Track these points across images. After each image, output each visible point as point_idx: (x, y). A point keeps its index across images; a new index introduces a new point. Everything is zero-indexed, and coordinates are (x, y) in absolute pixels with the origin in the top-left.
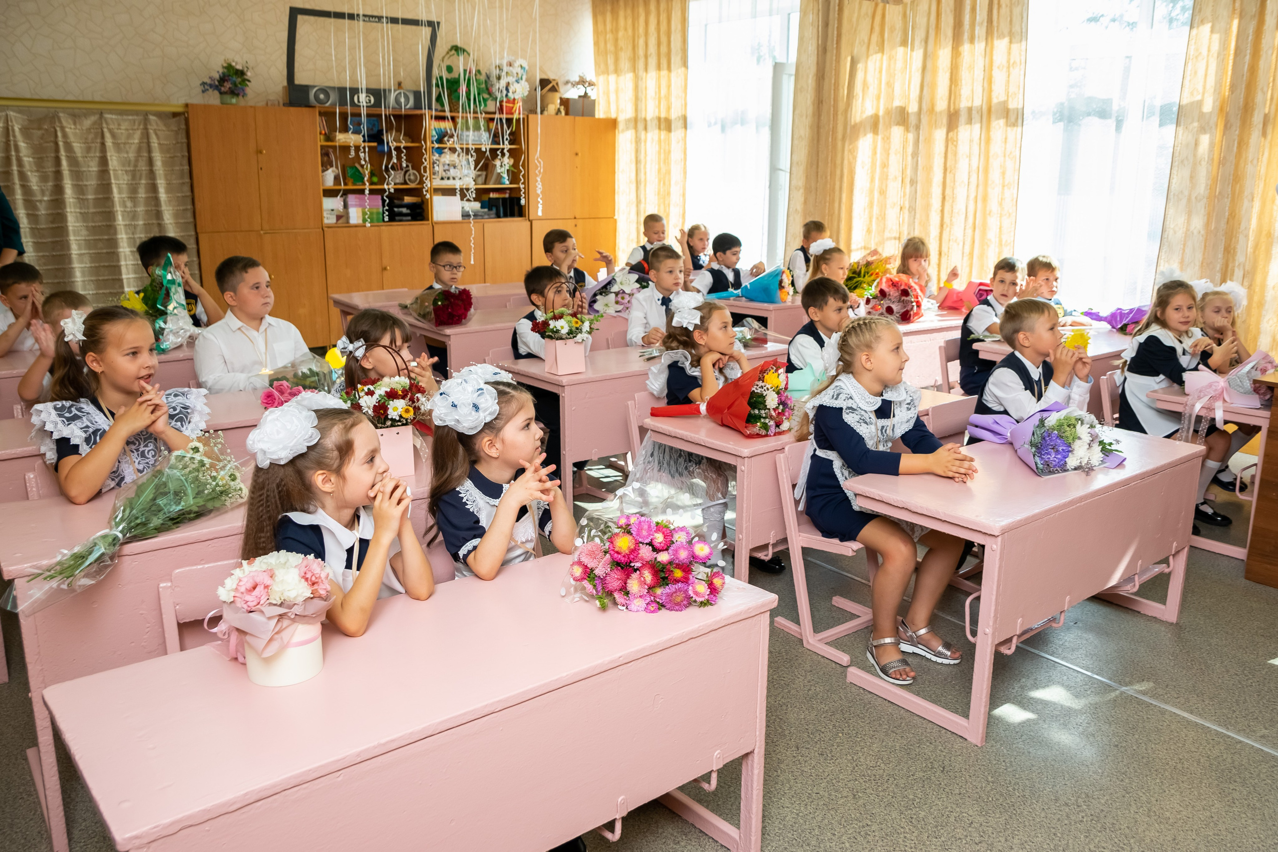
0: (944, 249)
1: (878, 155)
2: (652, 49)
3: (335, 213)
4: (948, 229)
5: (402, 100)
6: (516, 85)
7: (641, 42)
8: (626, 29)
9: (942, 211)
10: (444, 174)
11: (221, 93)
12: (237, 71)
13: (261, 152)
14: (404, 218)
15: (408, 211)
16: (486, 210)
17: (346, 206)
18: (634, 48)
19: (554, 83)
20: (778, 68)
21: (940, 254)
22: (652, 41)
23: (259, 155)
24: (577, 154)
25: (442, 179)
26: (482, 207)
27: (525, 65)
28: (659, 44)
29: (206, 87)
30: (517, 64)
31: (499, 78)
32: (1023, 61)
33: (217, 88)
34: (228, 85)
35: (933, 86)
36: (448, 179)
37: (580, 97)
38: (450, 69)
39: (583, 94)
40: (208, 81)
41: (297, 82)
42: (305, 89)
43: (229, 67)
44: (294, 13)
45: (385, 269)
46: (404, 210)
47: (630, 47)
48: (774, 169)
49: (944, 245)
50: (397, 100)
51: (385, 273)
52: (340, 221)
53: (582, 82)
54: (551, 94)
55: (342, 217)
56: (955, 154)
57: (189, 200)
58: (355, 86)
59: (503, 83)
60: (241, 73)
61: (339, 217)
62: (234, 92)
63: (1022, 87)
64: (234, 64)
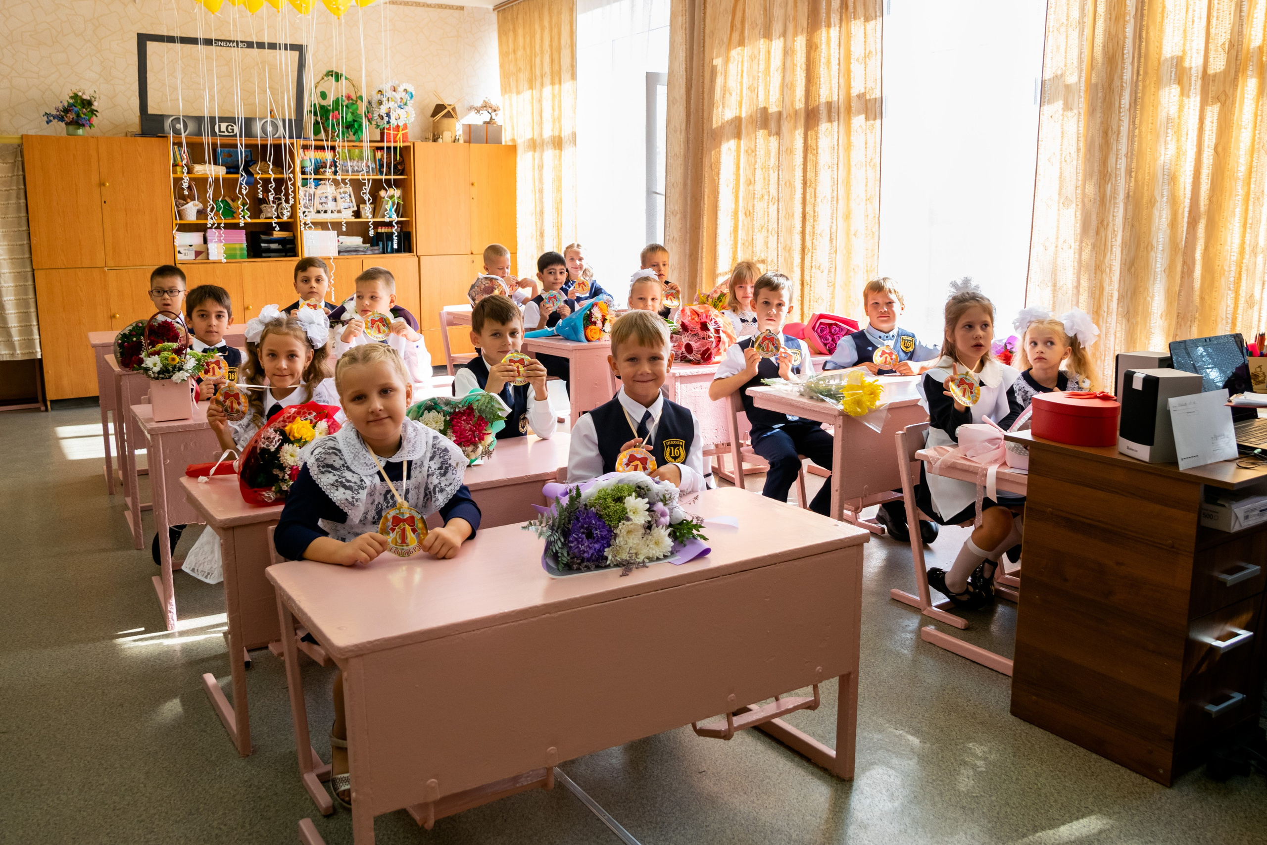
0: (807, 278)
1: (741, 171)
2: (547, 69)
3: (194, 248)
4: (810, 254)
5: (269, 129)
6: (399, 111)
7: (538, 60)
8: (524, 49)
9: (803, 233)
10: (320, 208)
11: (67, 124)
12: (83, 100)
13: (104, 185)
14: (272, 254)
15: (280, 247)
16: (368, 245)
17: (205, 241)
18: (532, 67)
19: (449, 109)
20: (651, 79)
21: (802, 284)
22: (547, 59)
23: (102, 187)
24: (472, 184)
25: (318, 212)
26: (364, 242)
27: (411, 89)
28: (552, 61)
29: (49, 118)
30: (401, 89)
31: (380, 103)
32: (879, 49)
33: (61, 119)
34: (71, 116)
35: (792, 87)
36: (325, 212)
37: (485, 123)
38: (324, 95)
39: (488, 120)
40: (54, 112)
41: (151, 111)
42: (160, 119)
43: (75, 96)
44: (143, 40)
45: (248, 308)
46: (274, 246)
47: (528, 67)
48: (651, 192)
49: (807, 272)
50: (264, 130)
51: (247, 312)
52: (199, 258)
53: (486, 106)
54: (446, 121)
55: (202, 253)
56: (816, 164)
57: (25, 235)
58: (213, 115)
59: (383, 110)
60: (89, 103)
61: (198, 254)
62: (77, 123)
63: (879, 81)
64: (80, 94)
